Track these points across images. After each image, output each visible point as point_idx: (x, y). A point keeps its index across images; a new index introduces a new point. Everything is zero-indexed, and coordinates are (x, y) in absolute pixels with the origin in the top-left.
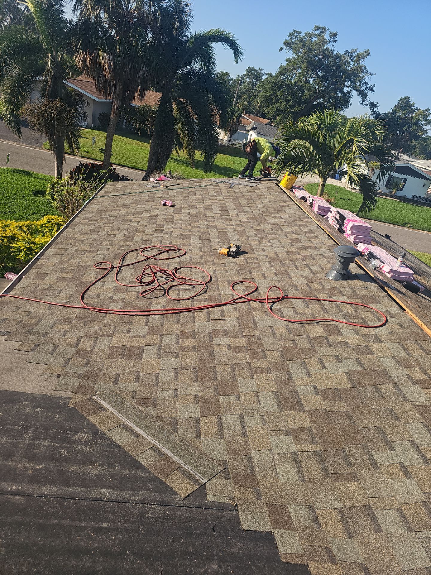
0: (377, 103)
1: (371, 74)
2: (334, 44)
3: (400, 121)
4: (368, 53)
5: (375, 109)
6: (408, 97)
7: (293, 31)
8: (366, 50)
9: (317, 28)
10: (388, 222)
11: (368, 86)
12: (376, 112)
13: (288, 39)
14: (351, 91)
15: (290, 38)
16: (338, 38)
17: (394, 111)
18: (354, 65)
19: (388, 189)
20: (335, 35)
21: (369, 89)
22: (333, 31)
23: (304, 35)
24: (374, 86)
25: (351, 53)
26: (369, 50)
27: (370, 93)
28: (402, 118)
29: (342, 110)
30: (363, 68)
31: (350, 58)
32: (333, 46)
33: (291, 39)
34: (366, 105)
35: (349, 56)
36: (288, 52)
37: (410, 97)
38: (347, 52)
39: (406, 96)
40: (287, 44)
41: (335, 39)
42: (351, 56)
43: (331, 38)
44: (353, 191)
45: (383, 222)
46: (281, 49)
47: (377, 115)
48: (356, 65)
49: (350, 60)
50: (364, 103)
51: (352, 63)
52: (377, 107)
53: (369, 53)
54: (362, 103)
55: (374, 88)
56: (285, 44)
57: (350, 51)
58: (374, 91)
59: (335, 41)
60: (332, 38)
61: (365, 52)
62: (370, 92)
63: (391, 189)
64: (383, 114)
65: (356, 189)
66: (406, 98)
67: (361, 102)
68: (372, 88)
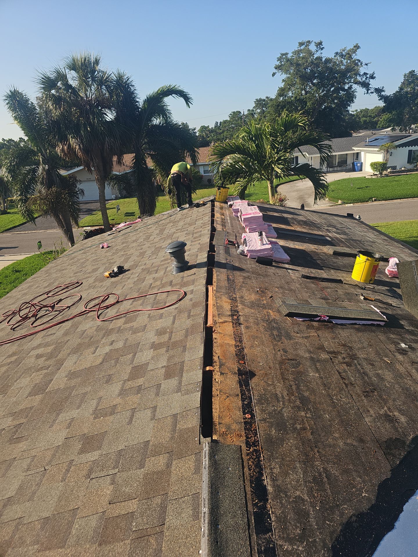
0: (383, 87)
1: (366, 65)
2: (322, 51)
3: (410, 96)
4: (357, 47)
5: (383, 93)
6: (412, 71)
7: (280, 55)
8: (355, 45)
9: (301, 44)
10: (412, 197)
11: (368, 76)
12: (384, 96)
13: (278, 63)
14: (351, 86)
15: (279, 62)
16: (324, 45)
17: (401, 89)
18: (347, 62)
19: (411, 164)
20: (320, 43)
21: (369, 78)
22: (318, 41)
23: (292, 55)
24: (374, 73)
25: (341, 53)
26: (357, 44)
27: (372, 82)
28: (411, 93)
29: (349, 105)
30: (357, 61)
31: (342, 58)
32: (321, 53)
33: (281, 62)
34: (372, 93)
35: (340, 56)
36: (282, 74)
37: (414, 71)
38: (337, 53)
39: (410, 70)
40: (277, 68)
41: (321, 47)
42: (342, 56)
43: (317, 47)
44: (373, 177)
45: (407, 198)
46: (274, 74)
47: (385, 99)
48: (349, 61)
49: (343, 59)
50: (369, 91)
51: (344, 62)
52: (383, 91)
53: (359, 46)
54: (368, 93)
55: (374, 76)
56: (276, 68)
57: (339, 51)
58: (375, 77)
59: (322, 49)
60: (319, 47)
61: (355, 47)
62: (371, 80)
63: (415, 163)
64: (391, 96)
65: (376, 175)
66: (410, 72)
67: (366, 92)
68: (373, 75)
